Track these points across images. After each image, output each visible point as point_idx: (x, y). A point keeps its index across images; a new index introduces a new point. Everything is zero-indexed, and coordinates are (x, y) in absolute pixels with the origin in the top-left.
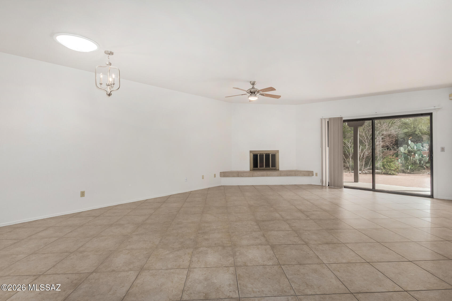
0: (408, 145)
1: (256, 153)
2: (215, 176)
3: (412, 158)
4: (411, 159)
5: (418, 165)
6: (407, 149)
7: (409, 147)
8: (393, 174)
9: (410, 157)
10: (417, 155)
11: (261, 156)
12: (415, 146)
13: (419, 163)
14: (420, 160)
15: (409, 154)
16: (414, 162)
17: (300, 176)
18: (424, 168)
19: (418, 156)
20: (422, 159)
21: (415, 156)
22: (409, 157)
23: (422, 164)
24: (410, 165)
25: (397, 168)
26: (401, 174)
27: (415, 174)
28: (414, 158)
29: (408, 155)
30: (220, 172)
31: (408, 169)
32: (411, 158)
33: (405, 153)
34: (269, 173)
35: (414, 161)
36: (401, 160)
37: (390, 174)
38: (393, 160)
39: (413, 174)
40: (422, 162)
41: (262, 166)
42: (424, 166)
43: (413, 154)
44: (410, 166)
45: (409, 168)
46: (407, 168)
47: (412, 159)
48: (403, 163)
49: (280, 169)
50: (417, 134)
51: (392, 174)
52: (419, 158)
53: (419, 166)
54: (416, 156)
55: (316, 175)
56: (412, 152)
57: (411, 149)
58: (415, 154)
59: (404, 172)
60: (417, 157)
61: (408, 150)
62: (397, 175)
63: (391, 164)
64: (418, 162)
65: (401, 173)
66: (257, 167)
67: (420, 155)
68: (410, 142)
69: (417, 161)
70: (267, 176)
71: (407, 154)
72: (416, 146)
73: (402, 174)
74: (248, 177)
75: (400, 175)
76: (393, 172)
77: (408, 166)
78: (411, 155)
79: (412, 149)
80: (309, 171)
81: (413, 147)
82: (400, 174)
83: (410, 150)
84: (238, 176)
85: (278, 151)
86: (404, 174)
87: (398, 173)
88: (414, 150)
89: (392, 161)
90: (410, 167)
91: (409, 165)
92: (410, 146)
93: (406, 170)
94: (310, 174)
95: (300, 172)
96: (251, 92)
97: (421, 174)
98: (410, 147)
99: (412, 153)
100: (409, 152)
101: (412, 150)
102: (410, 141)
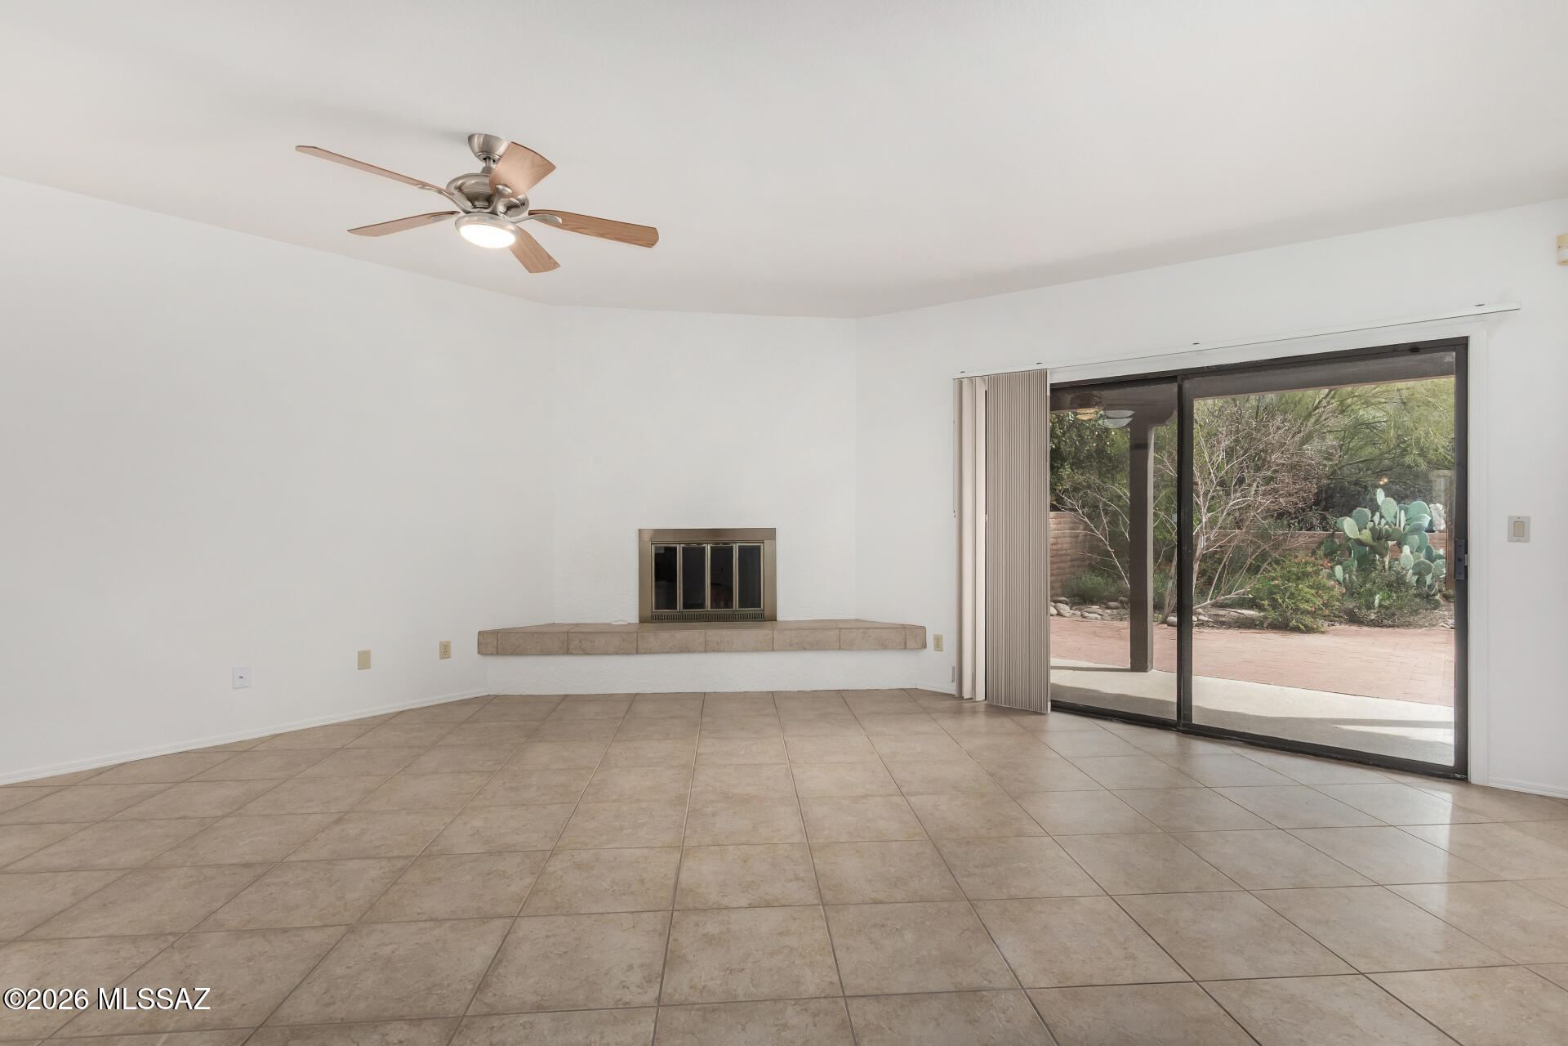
0: (1375, 508)
1: (669, 541)
2: (445, 651)
3: (1387, 563)
4: (1384, 567)
5: (1413, 591)
6: (1370, 525)
7: (1376, 518)
8: (1309, 630)
9: (1382, 556)
10: (1406, 549)
11: (694, 555)
12: (1403, 512)
13: (1418, 581)
14: (1420, 572)
15: (1375, 544)
16: (1393, 578)
17: (860, 649)
18: (1437, 601)
19: (1412, 552)
20: (1430, 567)
21: (1401, 552)
22: (1377, 556)
23: (1429, 587)
24: (1381, 589)
25: (1324, 604)
26: (1343, 626)
27: (1398, 627)
28: (1397, 560)
29: (1374, 550)
30: (479, 633)
31: (1370, 606)
32: (1383, 562)
33: (1359, 542)
34: (717, 633)
35: (1398, 573)
36: (1344, 570)
37: (1296, 630)
38: (1309, 569)
39: (1390, 626)
40: (1428, 579)
41: (693, 600)
42: (1434, 595)
43: (1394, 545)
44: (1378, 596)
45: (1373, 602)
46: (1366, 601)
47: (1387, 567)
48: (1351, 581)
49: (781, 616)
50: (1409, 467)
51: (1302, 627)
52: (1415, 560)
53: (1416, 596)
54: (1403, 554)
55: (938, 646)
56: (1388, 537)
57: (1387, 526)
58: (1400, 545)
59: (1353, 619)
60: (1407, 556)
61: (1373, 530)
62: (1323, 633)
63: (1300, 586)
64: (1411, 578)
65: (1341, 623)
66: (671, 604)
67: (1419, 549)
68: (1380, 496)
69: (1406, 575)
70: (707, 649)
71: (1371, 547)
72: (1406, 513)
73: (1347, 626)
74: (616, 653)
75: (1337, 635)
76: (1308, 620)
77: (1372, 594)
78: (1386, 549)
79: (1390, 527)
80: (904, 627)
81: (1393, 515)
82: (1337, 626)
83: (1381, 530)
84: (568, 652)
85: (771, 533)
86: (1354, 628)
87: (1332, 623)
88: (1398, 531)
89: (1306, 575)
90: (1381, 600)
91: (1375, 589)
92: (1383, 511)
93: (1364, 611)
94: (909, 637)
95: (862, 630)
96: (472, 198)
97: (1421, 627)
98: (1382, 517)
99: (1390, 543)
100: (1378, 536)
101: (1387, 531)
102: (1383, 494)
